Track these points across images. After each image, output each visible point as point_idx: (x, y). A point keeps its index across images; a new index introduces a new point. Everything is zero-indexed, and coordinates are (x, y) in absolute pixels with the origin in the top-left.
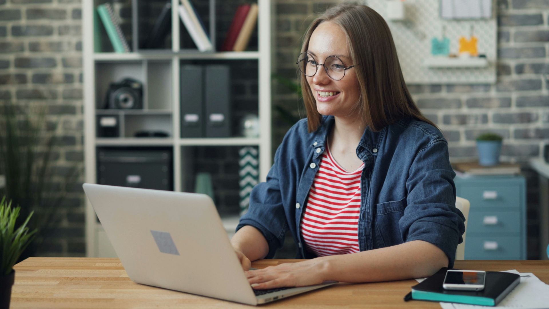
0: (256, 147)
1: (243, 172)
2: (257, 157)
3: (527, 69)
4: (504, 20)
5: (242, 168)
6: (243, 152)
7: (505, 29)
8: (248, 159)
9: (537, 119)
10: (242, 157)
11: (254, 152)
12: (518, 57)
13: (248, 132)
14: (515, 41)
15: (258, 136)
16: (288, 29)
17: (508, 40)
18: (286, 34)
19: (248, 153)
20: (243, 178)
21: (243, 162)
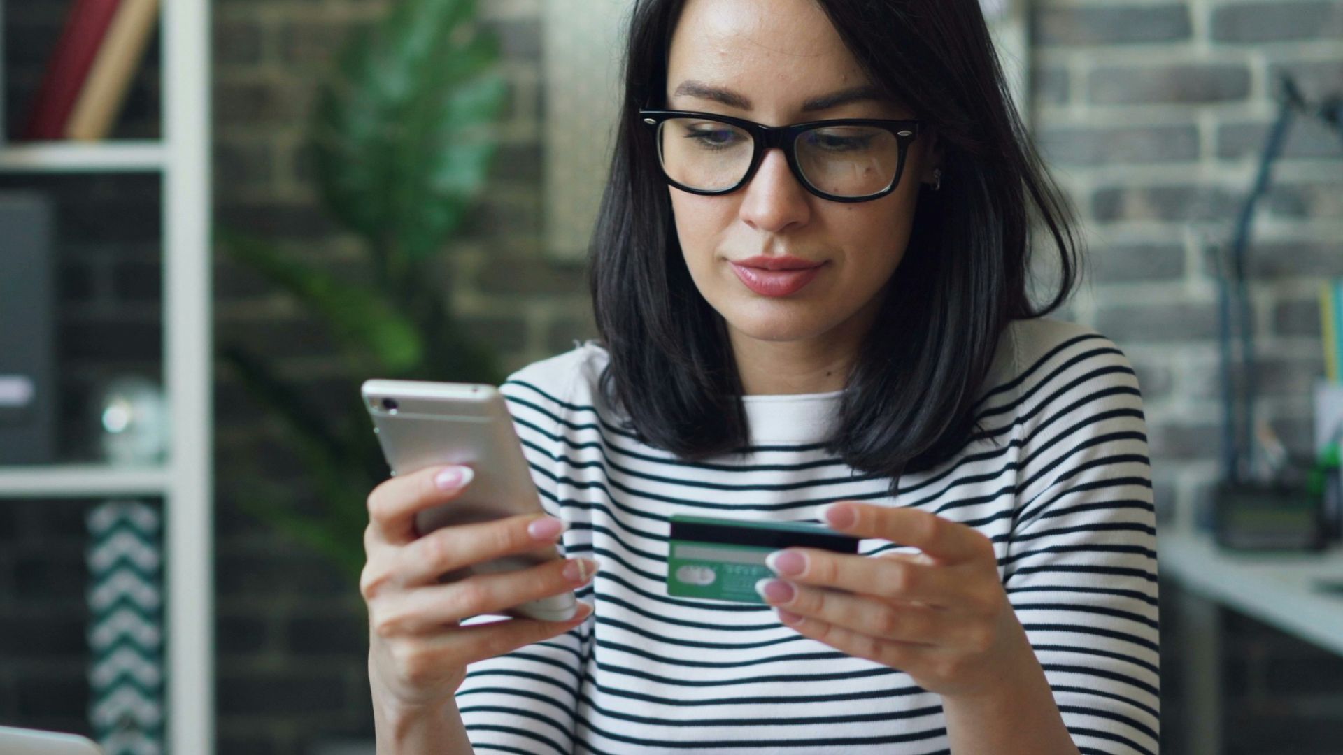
0: (156, 502)
1: (103, 596)
2: (158, 537)
3: (1134, 205)
4: (1051, 26)
5: (99, 578)
6: (102, 518)
7: (1055, 57)
8: (124, 544)
9: (1167, 387)
10: (100, 539)
11: (144, 517)
12: (1098, 160)
13: (118, 447)
14: (1093, 100)
15: (161, 457)
16: (253, 57)
17: (1064, 98)
18: (246, 76)
19: (123, 524)
20: (101, 616)
21: (102, 557)
